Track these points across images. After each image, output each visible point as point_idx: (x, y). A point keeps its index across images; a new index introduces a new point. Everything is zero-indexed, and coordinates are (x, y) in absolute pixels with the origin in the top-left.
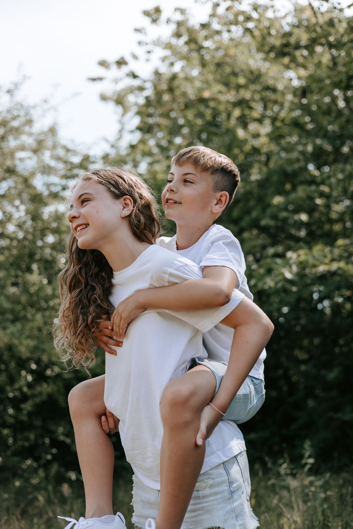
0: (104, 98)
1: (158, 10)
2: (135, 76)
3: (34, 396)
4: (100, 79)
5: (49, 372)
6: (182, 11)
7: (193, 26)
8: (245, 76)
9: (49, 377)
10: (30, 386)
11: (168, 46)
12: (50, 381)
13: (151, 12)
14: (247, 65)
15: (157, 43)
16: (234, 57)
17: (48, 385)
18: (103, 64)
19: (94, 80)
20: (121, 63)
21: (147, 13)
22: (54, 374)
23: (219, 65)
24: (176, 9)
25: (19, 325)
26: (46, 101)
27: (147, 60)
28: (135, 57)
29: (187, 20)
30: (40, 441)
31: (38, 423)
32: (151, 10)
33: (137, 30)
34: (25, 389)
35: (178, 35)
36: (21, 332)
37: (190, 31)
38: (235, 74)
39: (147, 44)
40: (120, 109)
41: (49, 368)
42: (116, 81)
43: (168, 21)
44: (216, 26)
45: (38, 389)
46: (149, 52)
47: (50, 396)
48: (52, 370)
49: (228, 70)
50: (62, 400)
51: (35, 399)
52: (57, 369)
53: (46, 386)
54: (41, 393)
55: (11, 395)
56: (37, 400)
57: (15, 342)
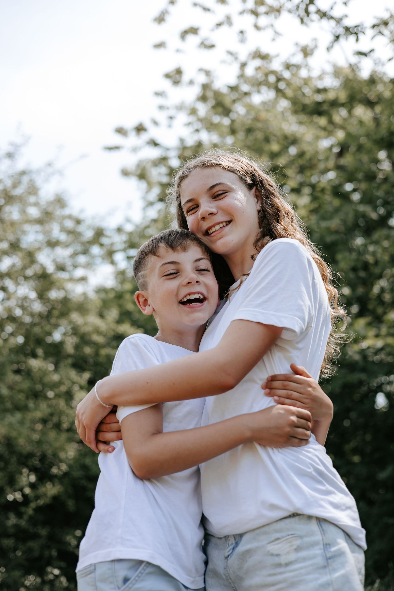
0: (125, 173)
1: (179, 72)
2: (155, 144)
3: (37, 498)
4: (117, 148)
5: (54, 470)
6: (208, 73)
7: (219, 89)
8: (278, 142)
9: (55, 476)
10: (33, 486)
11: (193, 112)
12: (56, 480)
13: (172, 74)
14: (281, 129)
15: (180, 108)
16: (266, 121)
17: (54, 485)
18: (121, 131)
19: (110, 149)
20: (140, 129)
21: (167, 76)
22: (61, 473)
23: (249, 131)
24: (201, 70)
25: (18, 416)
26: (50, 164)
27: (170, 126)
28: (155, 123)
29: (212, 82)
30: (47, 553)
31: (44, 532)
32: (172, 72)
33: (157, 94)
34: (27, 491)
35: (203, 98)
36: (22, 422)
37: (217, 94)
38: (267, 140)
39: (168, 108)
40: (143, 185)
41: (54, 465)
42: (135, 150)
43: (191, 82)
44: (245, 88)
45: (42, 490)
46: (171, 118)
47: (55, 498)
48: (59, 468)
49: (260, 135)
50: (71, 504)
51: (39, 501)
52: (64, 467)
53: (51, 486)
54: (45, 495)
55: (10, 497)
56: (41, 502)
57: (14, 434)
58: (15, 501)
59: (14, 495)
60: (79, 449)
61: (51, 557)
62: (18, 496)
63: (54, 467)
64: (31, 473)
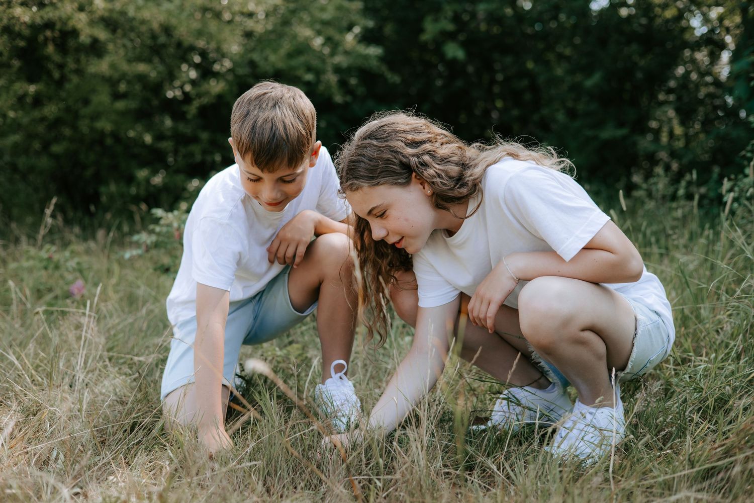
3: (199, 96)
5: (217, 67)
9: (219, 73)
10: (193, 83)
12: (220, 78)
17: (218, 82)
22: (224, 70)
31: (205, 136)
41: (217, 61)
45: (205, 87)
48: (222, 65)
51: (202, 99)
52: (227, 64)
53: (215, 83)
54: (207, 93)
55: (170, 94)
56: (205, 100)
57: (174, 21)
58: (175, 98)
59: (174, 92)
60: (244, 43)
61: (214, 162)
62: (178, 93)
63: (216, 64)
64: (191, 68)
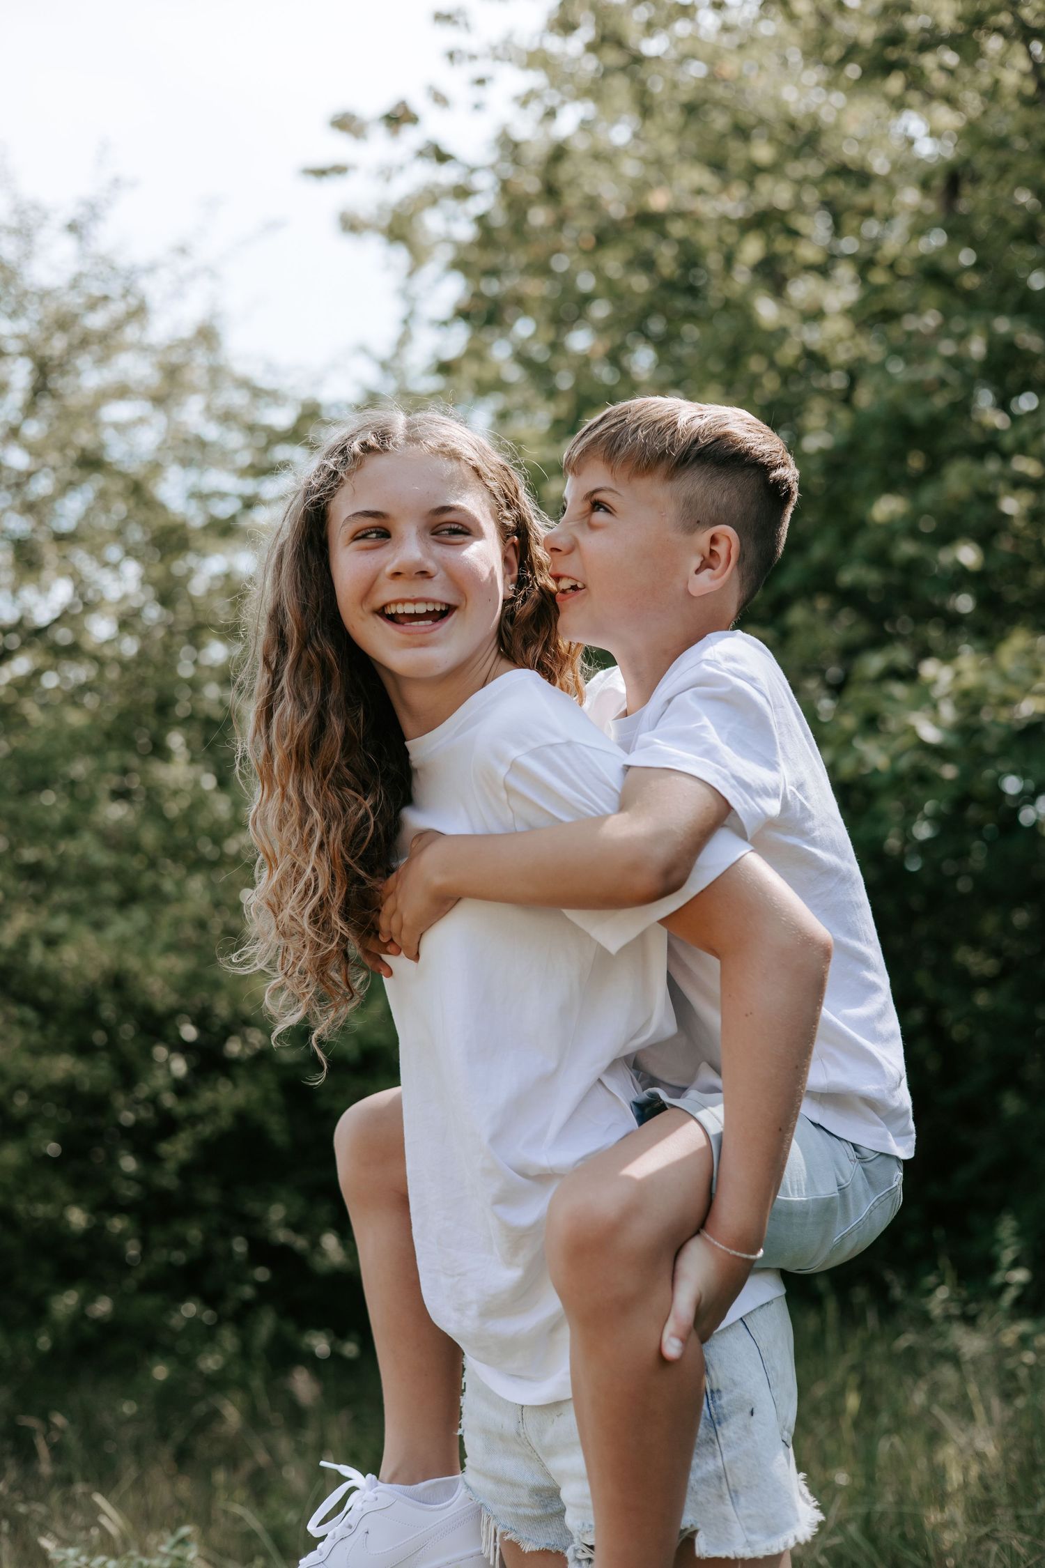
0: (351, 225)
2: (441, 157)
3: (194, 1118)
4: (339, 170)
5: (233, 1047)
8: (771, 139)
9: (237, 1062)
10: (181, 1089)
11: (537, 60)
12: (239, 1072)
14: (777, 102)
15: (504, 52)
16: (738, 85)
17: (235, 1085)
18: (346, 124)
19: (320, 173)
20: (398, 118)
22: (249, 1051)
23: (692, 109)
25: (139, 915)
26: (183, 251)
27: (477, 107)
28: (440, 99)
30: (219, 1247)
31: (209, 1194)
33: (443, 18)
34: (168, 1100)
35: (565, 25)
36: (147, 934)
37: (602, 11)
38: (742, 132)
39: (473, 57)
40: (400, 256)
41: (233, 1033)
42: (387, 174)
45: (207, 1097)
46: (481, 82)
47: (241, 1116)
48: (245, 1042)
49: (720, 122)
50: (277, 1128)
51: (200, 1128)
52: (258, 1038)
53: (230, 1086)
54: (215, 1110)
55: (126, 1118)
56: (206, 1130)
57: (133, 963)
58: (139, 1125)
59: (136, 1112)
62: (146, 1114)
63: (233, 1038)
64: (174, 1055)
